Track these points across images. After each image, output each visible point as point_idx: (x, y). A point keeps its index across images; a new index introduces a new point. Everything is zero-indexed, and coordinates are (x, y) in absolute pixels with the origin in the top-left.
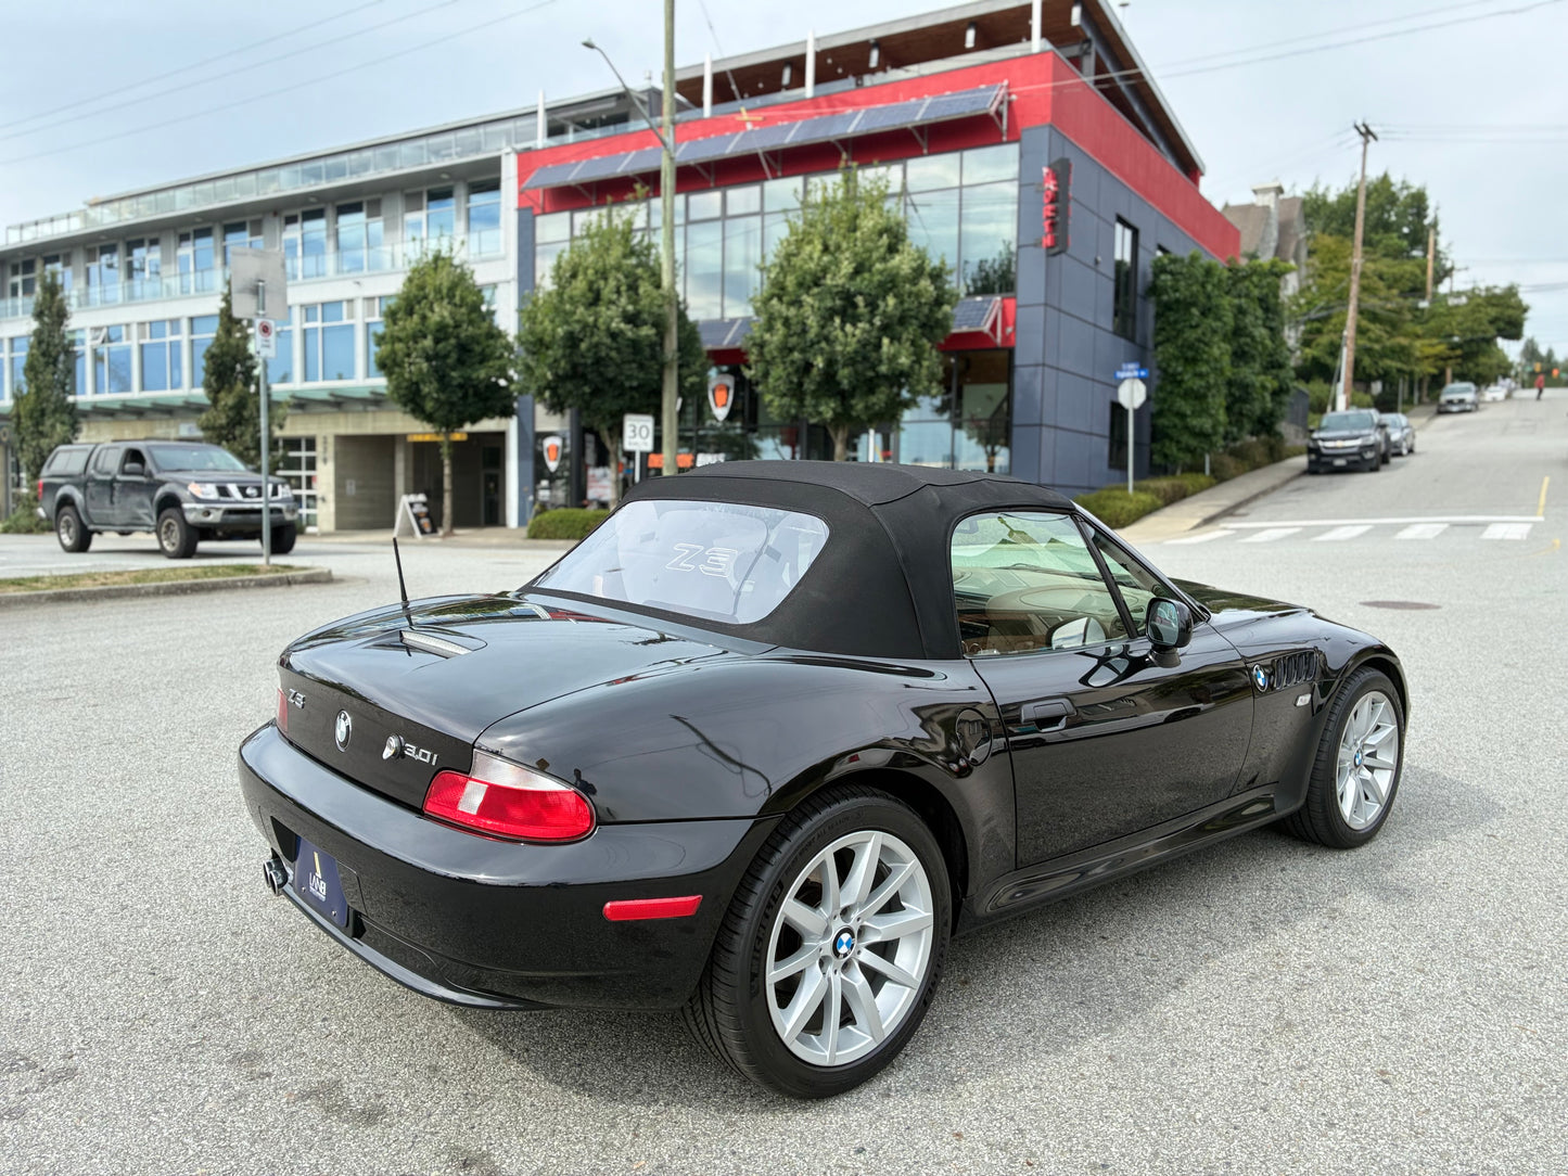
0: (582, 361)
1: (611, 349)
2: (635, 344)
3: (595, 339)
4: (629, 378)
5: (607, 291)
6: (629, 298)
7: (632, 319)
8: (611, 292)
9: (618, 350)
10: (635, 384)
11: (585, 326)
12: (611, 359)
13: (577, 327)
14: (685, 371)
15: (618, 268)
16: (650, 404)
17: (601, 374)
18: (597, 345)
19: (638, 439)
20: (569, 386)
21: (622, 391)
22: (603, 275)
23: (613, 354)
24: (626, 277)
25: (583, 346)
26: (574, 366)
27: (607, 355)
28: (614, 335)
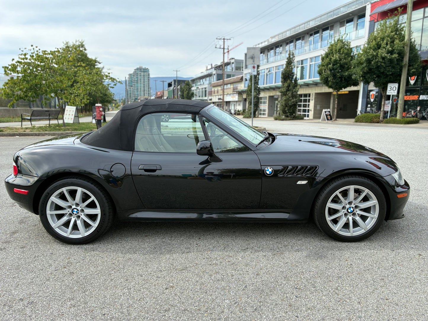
0: (373, 67)
1: (382, 63)
2: (391, 60)
3: (377, 60)
4: (389, 71)
5: (383, 44)
6: (391, 46)
7: (391, 52)
8: (384, 44)
9: (384, 63)
10: (391, 73)
11: (373, 56)
12: (382, 66)
13: (370, 57)
14: (411, 68)
15: (388, 36)
16: (396, 79)
17: (379, 71)
18: (377, 62)
19: (392, 91)
20: (369, 75)
21: (387, 76)
22: (383, 39)
23: (383, 64)
24: (391, 39)
25: (372, 62)
26: (370, 69)
27: (381, 65)
28: (383, 58)
